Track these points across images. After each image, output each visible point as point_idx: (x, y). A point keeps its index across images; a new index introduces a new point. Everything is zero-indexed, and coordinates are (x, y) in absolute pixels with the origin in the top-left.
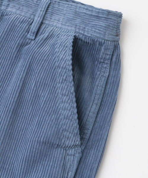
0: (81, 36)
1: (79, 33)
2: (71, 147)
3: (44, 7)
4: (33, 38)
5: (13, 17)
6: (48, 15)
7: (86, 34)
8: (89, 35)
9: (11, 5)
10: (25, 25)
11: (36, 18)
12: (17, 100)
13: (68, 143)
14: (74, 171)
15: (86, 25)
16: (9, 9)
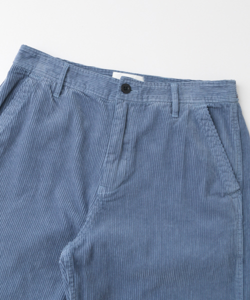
0: (211, 104)
1: (209, 103)
2: (234, 193)
3: (175, 90)
4: (177, 116)
5: (156, 104)
6: (181, 97)
7: (214, 102)
8: (217, 102)
9: (150, 96)
10: (168, 108)
11: (173, 101)
12: (183, 168)
13: (232, 189)
14: (241, 208)
15: (212, 95)
16: (150, 100)
